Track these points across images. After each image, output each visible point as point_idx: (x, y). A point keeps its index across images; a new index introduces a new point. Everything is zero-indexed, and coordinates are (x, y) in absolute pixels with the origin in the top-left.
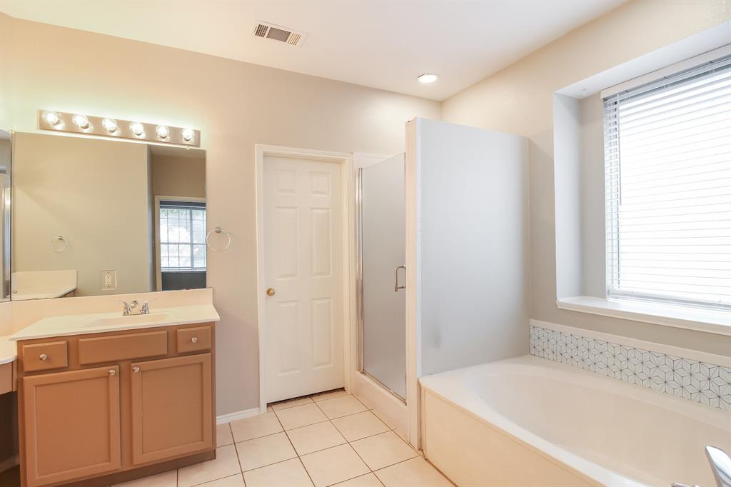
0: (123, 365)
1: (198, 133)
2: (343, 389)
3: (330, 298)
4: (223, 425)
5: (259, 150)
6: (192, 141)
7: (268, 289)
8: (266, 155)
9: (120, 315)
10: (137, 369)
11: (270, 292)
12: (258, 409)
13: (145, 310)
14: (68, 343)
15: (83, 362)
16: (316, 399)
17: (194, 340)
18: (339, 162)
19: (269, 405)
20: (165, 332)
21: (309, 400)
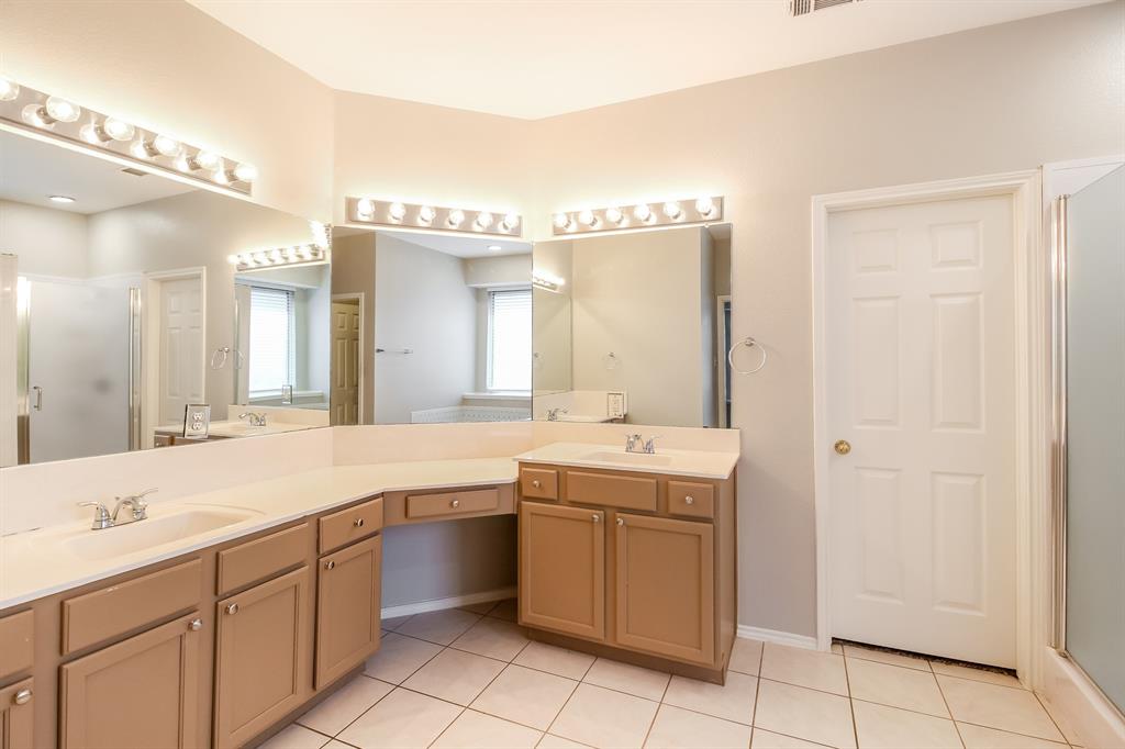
0: (609, 512)
1: (720, 202)
2: (1012, 673)
3: (982, 475)
4: (752, 641)
5: (818, 205)
6: (714, 214)
7: (837, 440)
8: (832, 212)
9: (622, 450)
10: (621, 523)
11: (841, 448)
12: (813, 639)
13: (649, 448)
14: (558, 473)
15: (571, 498)
16: (938, 667)
17: (689, 499)
18: (1008, 193)
19: (836, 641)
20: (654, 481)
21: (923, 664)
